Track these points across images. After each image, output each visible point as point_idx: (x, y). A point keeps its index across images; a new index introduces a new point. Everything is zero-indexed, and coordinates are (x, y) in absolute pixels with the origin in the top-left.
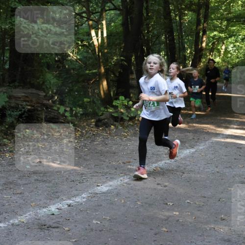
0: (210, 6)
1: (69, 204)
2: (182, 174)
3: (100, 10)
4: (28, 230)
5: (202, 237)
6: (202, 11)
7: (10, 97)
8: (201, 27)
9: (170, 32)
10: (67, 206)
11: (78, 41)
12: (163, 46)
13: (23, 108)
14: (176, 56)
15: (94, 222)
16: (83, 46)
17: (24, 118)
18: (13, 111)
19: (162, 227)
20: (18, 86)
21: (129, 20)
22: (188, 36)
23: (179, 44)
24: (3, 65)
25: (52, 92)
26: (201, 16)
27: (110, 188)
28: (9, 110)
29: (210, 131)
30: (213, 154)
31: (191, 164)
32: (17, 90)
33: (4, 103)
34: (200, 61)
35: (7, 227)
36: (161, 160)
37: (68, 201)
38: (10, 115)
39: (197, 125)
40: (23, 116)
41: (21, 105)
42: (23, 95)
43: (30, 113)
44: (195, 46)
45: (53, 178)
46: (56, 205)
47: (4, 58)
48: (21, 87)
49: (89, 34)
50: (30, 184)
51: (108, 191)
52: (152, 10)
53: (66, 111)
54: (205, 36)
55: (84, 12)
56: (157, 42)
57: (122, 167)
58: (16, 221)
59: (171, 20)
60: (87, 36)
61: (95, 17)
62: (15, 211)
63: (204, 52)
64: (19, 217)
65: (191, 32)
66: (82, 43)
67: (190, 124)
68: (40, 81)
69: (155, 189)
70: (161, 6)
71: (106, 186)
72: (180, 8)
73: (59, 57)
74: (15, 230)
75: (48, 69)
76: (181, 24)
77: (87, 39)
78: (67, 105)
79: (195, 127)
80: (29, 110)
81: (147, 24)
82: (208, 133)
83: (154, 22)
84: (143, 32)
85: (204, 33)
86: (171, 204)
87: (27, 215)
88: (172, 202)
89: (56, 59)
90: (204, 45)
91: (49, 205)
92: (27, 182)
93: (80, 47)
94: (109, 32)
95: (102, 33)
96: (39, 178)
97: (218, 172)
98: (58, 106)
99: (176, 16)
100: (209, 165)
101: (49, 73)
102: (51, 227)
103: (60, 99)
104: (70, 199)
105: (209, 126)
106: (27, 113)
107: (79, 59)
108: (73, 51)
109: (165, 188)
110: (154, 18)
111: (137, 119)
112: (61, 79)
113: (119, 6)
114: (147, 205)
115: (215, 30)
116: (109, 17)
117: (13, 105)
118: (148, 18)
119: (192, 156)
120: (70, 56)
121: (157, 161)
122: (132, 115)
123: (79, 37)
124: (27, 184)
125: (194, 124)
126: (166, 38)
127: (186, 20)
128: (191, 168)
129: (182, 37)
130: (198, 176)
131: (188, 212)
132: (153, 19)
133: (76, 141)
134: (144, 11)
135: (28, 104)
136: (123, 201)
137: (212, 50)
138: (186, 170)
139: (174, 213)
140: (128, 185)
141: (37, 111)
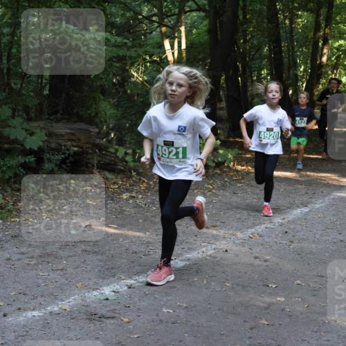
0: (335, 3)
1: (129, 284)
2: (289, 243)
3: (177, 11)
4: (72, 320)
5: (318, 334)
6: (324, 11)
7: (50, 135)
8: (321, 33)
9: (276, 41)
10: (126, 288)
11: (146, 55)
12: (265, 62)
13: (68, 150)
14: (284, 75)
15: (165, 310)
16: (153, 62)
17: (69, 164)
18: (53, 155)
19: (261, 318)
20: (61, 119)
21: (218, 25)
22: (301, 47)
23: (288, 58)
24: (41, 90)
25: (108, 127)
26: (321, 18)
27: (188, 263)
28: (48, 153)
29: (330, 182)
30: (334, 215)
31: (302, 229)
32: (61, 124)
33: (41, 144)
34: (318, 83)
35: (43, 316)
36: (260, 224)
37: (128, 281)
38: (50, 160)
39: (312, 174)
40: (68, 161)
41: (64, 146)
42: (68, 131)
43: (77, 157)
44: (311, 61)
45: (107, 248)
46: (112, 286)
47: (42, 80)
48: (65, 121)
49: (161, 46)
50: (75, 256)
51: (184, 267)
52: (251, 10)
53: (126, 154)
54: (326, 47)
55: (155, 15)
56: (257, 55)
57: (204, 233)
58: (56, 309)
59: (278, 24)
60: (158, 48)
61: (170, 21)
62: (54, 294)
63: (324, 70)
64: (60, 303)
65: (306, 41)
66: (150, 57)
67: (302, 173)
68: (92, 112)
69: (251, 265)
70: (264, 5)
71: (182, 260)
72: (291, 7)
73: (118, 78)
74: (54, 320)
75: (103, 95)
76: (292, 29)
77: (159, 53)
78: (128, 146)
79: (309, 176)
80: (75, 153)
81: (243, 31)
82: (328, 185)
83: (254, 27)
84: (238, 42)
85: (326, 42)
86: (274, 286)
87: (71, 300)
88: (274, 283)
89: (114, 80)
90: (324, 59)
91: (101, 286)
92: (71, 254)
93: (148, 64)
94: (188, 43)
95: (180, 43)
96: (88, 248)
97: (341, 241)
98: (117, 147)
99: (285, 19)
100: (329, 231)
101: (104, 101)
102: (103, 317)
103: (118, 138)
104: (130, 278)
105: (329, 175)
106: (72, 156)
107: (146, 81)
108: (139, 69)
109: (265, 264)
110: (254, 21)
111: (226, 165)
112: (120, 109)
113: (205, 5)
114: (240, 288)
115: (341, 38)
116: (189, 21)
117: (53, 145)
118: (246, 21)
119: (305, 217)
120: (133, 76)
121: (254, 225)
122: (220, 160)
123: (146, 49)
124: (72, 257)
125: (308, 173)
126: (270, 49)
127: (299, 25)
128: (304, 235)
129: (293, 48)
130: (313, 246)
131: (299, 297)
132: (253, 23)
133: (140, 196)
134: (240, 13)
135: (74, 144)
136: (205, 282)
137: (335, 67)
138: (297, 237)
139: (279, 299)
140: (213, 259)
141: (87, 153)
